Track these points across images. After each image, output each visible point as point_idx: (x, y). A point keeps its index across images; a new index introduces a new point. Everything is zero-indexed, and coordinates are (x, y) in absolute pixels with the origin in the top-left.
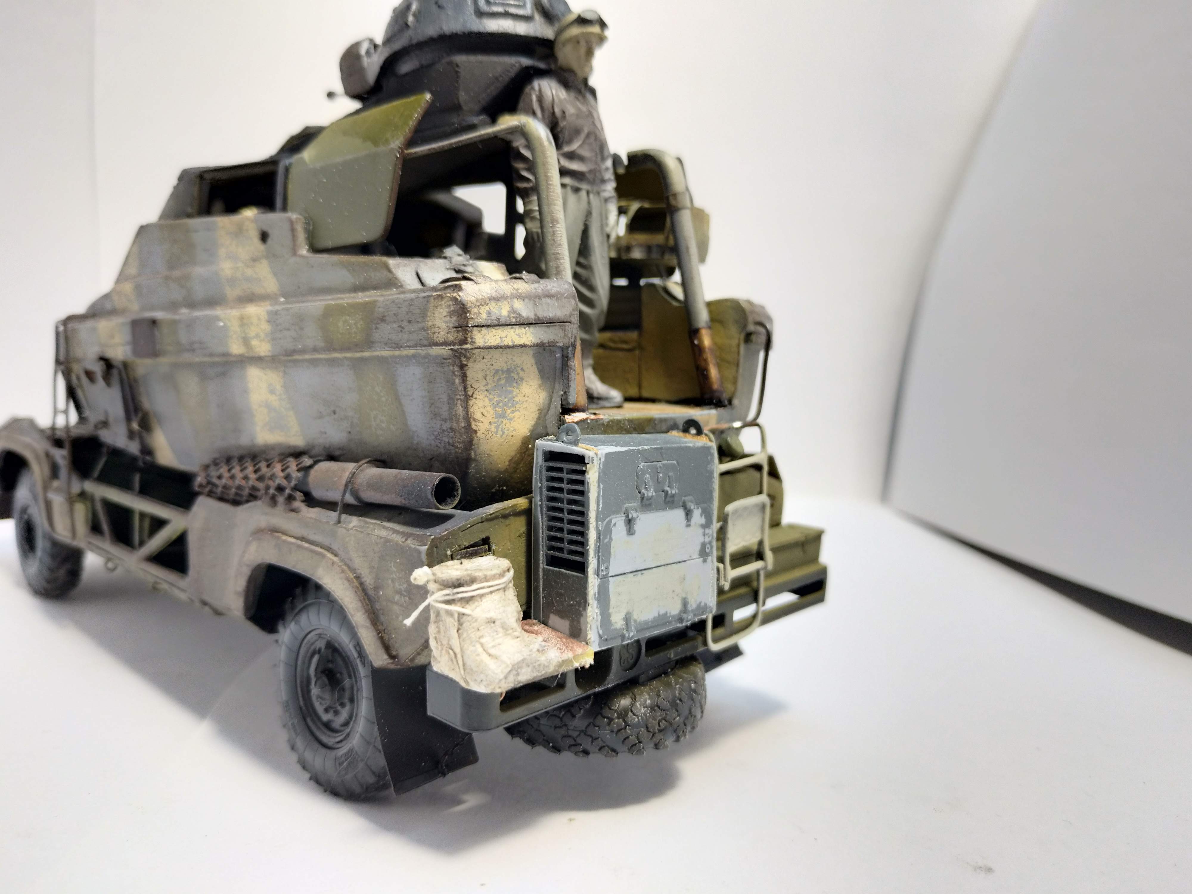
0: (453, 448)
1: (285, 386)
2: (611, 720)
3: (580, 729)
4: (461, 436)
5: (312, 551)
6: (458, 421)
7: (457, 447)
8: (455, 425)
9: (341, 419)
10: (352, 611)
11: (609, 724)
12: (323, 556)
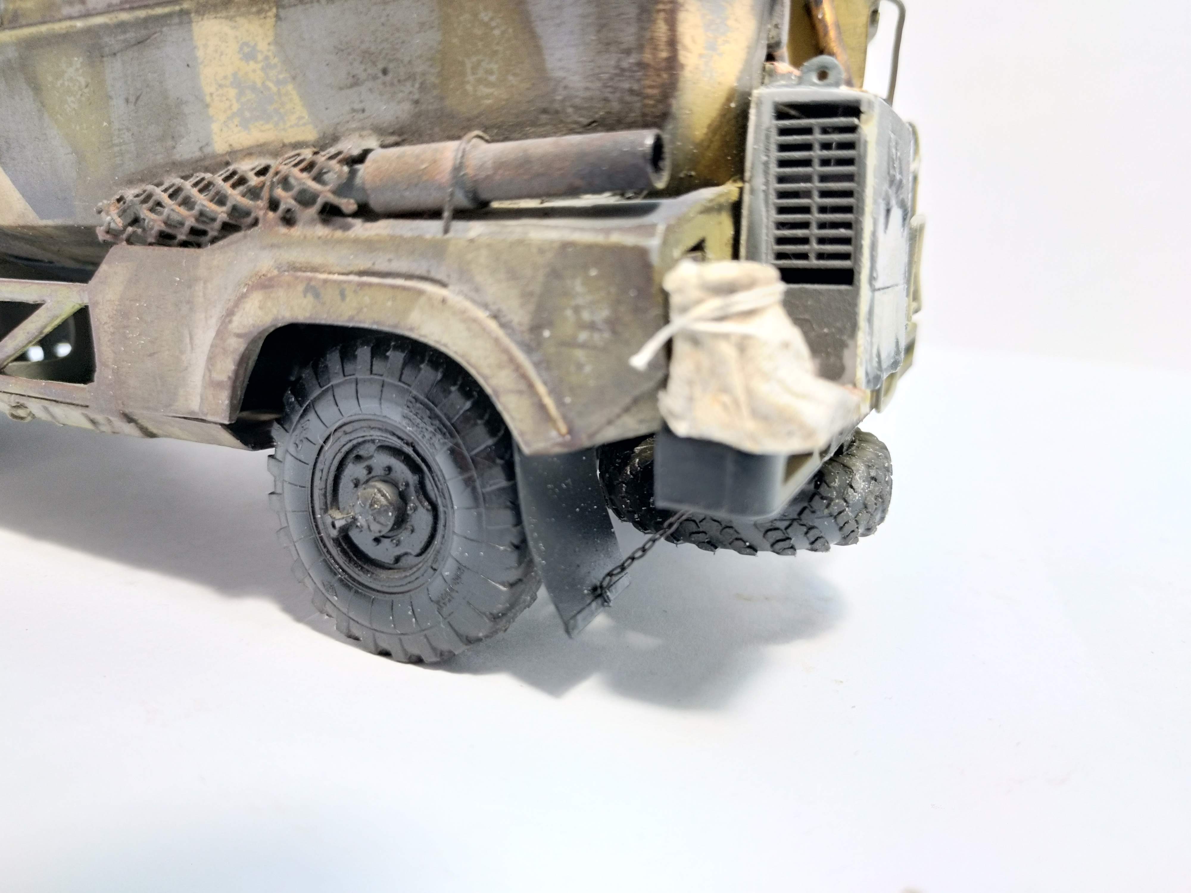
0: (636, 98)
1: (278, 42)
2: (831, 500)
3: (791, 517)
4: (659, 76)
5: (393, 287)
6: (655, 49)
7: (648, 97)
8: (647, 57)
9: (399, 81)
10: (486, 371)
11: (828, 506)
12: (421, 293)
